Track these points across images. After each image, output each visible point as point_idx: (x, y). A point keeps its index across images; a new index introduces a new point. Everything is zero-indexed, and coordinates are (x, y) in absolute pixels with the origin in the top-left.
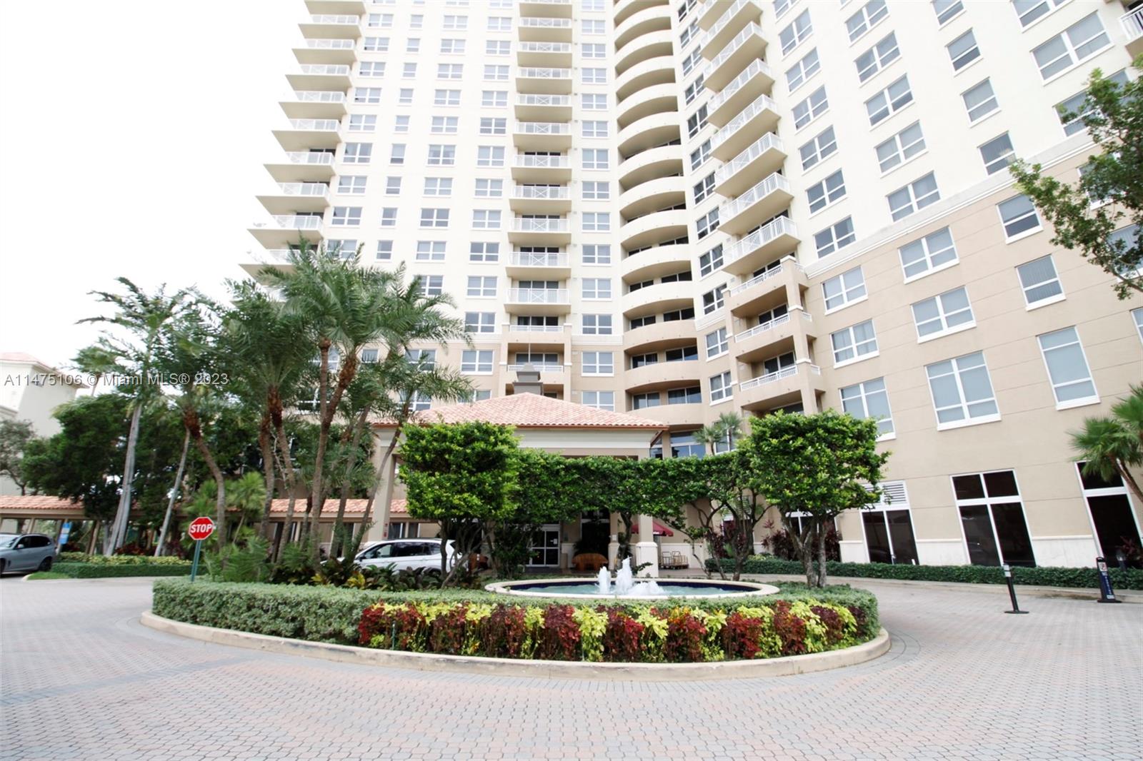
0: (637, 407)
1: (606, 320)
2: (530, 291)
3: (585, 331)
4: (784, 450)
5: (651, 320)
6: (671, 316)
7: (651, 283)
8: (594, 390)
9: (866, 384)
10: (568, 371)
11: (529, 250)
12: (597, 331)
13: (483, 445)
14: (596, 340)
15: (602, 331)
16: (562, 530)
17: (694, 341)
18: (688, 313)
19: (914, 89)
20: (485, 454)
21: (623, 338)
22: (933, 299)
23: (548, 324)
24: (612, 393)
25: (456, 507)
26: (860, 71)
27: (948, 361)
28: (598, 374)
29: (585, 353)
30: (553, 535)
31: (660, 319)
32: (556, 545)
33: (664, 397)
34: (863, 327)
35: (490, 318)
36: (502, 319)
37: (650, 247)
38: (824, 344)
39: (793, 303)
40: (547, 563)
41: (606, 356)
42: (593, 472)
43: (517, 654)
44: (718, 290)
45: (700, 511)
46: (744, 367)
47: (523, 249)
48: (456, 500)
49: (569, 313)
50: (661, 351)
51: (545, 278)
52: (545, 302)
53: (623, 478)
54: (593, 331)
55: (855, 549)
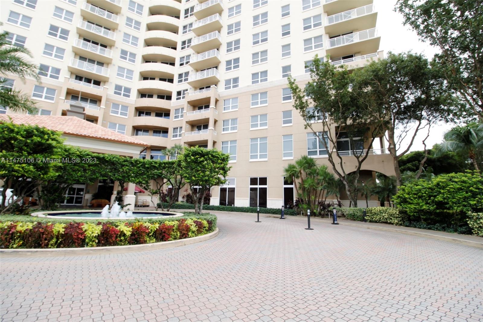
0: (137, 134)
1: (128, 90)
2: (86, 63)
3: (115, 93)
4: (196, 162)
5: (151, 96)
6: (161, 97)
7: (154, 79)
8: (116, 122)
9: (231, 141)
10: (102, 111)
11: (89, 41)
12: (122, 94)
13: (39, 139)
14: (121, 99)
15: (124, 95)
16: (87, 188)
17: (169, 111)
18: (169, 98)
19: (269, 37)
20: (40, 144)
21: (135, 101)
22: (257, 116)
23: (94, 84)
24: (125, 126)
25: (16, 171)
26: (254, 21)
27: (257, 138)
28: (119, 115)
29: (113, 104)
30: (82, 190)
31: (155, 97)
32: (82, 195)
33: (151, 132)
34: (234, 120)
35: (58, 71)
36: (64, 75)
37: (157, 62)
38: (220, 124)
39: (212, 105)
40: (75, 203)
41: (125, 108)
42: (107, 162)
43: (47, 246)
44: (184, 91)
45: (157, 183)
46: (189, 126)
47: (85, 39)
48: (16, 167)
49: (108, 81)
50: (153, 111)
51: (97, 59)
52: (94, 72)
53: (123, 166)
54: (120, 94)
55: (215, 201)
